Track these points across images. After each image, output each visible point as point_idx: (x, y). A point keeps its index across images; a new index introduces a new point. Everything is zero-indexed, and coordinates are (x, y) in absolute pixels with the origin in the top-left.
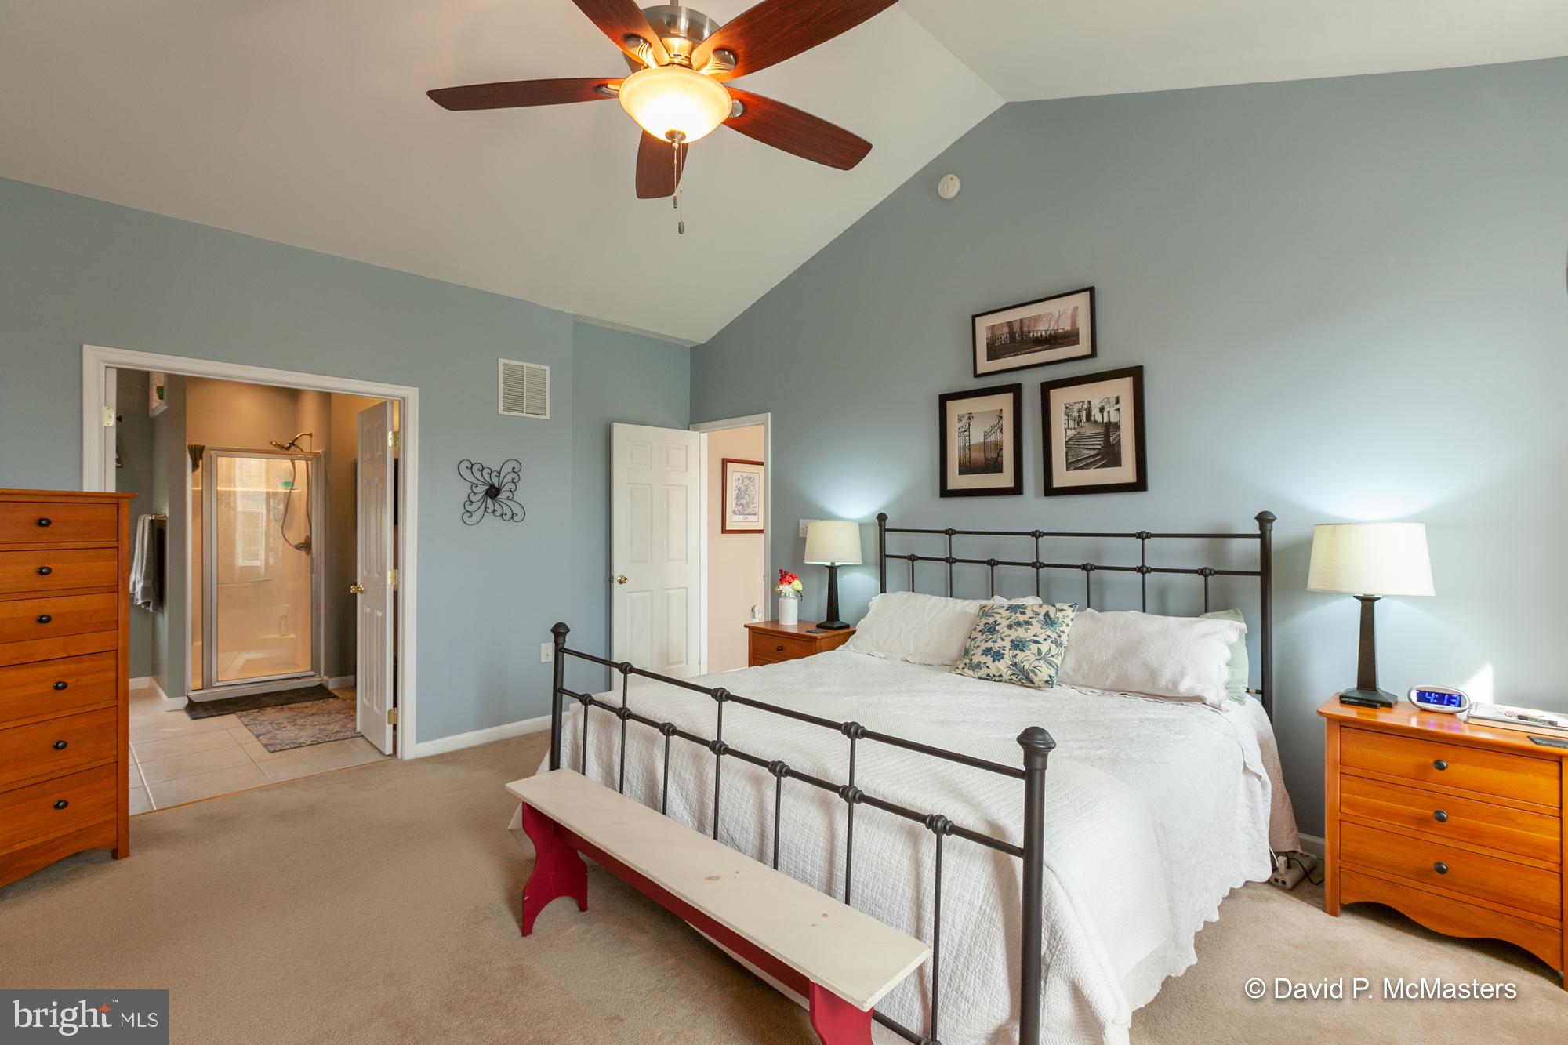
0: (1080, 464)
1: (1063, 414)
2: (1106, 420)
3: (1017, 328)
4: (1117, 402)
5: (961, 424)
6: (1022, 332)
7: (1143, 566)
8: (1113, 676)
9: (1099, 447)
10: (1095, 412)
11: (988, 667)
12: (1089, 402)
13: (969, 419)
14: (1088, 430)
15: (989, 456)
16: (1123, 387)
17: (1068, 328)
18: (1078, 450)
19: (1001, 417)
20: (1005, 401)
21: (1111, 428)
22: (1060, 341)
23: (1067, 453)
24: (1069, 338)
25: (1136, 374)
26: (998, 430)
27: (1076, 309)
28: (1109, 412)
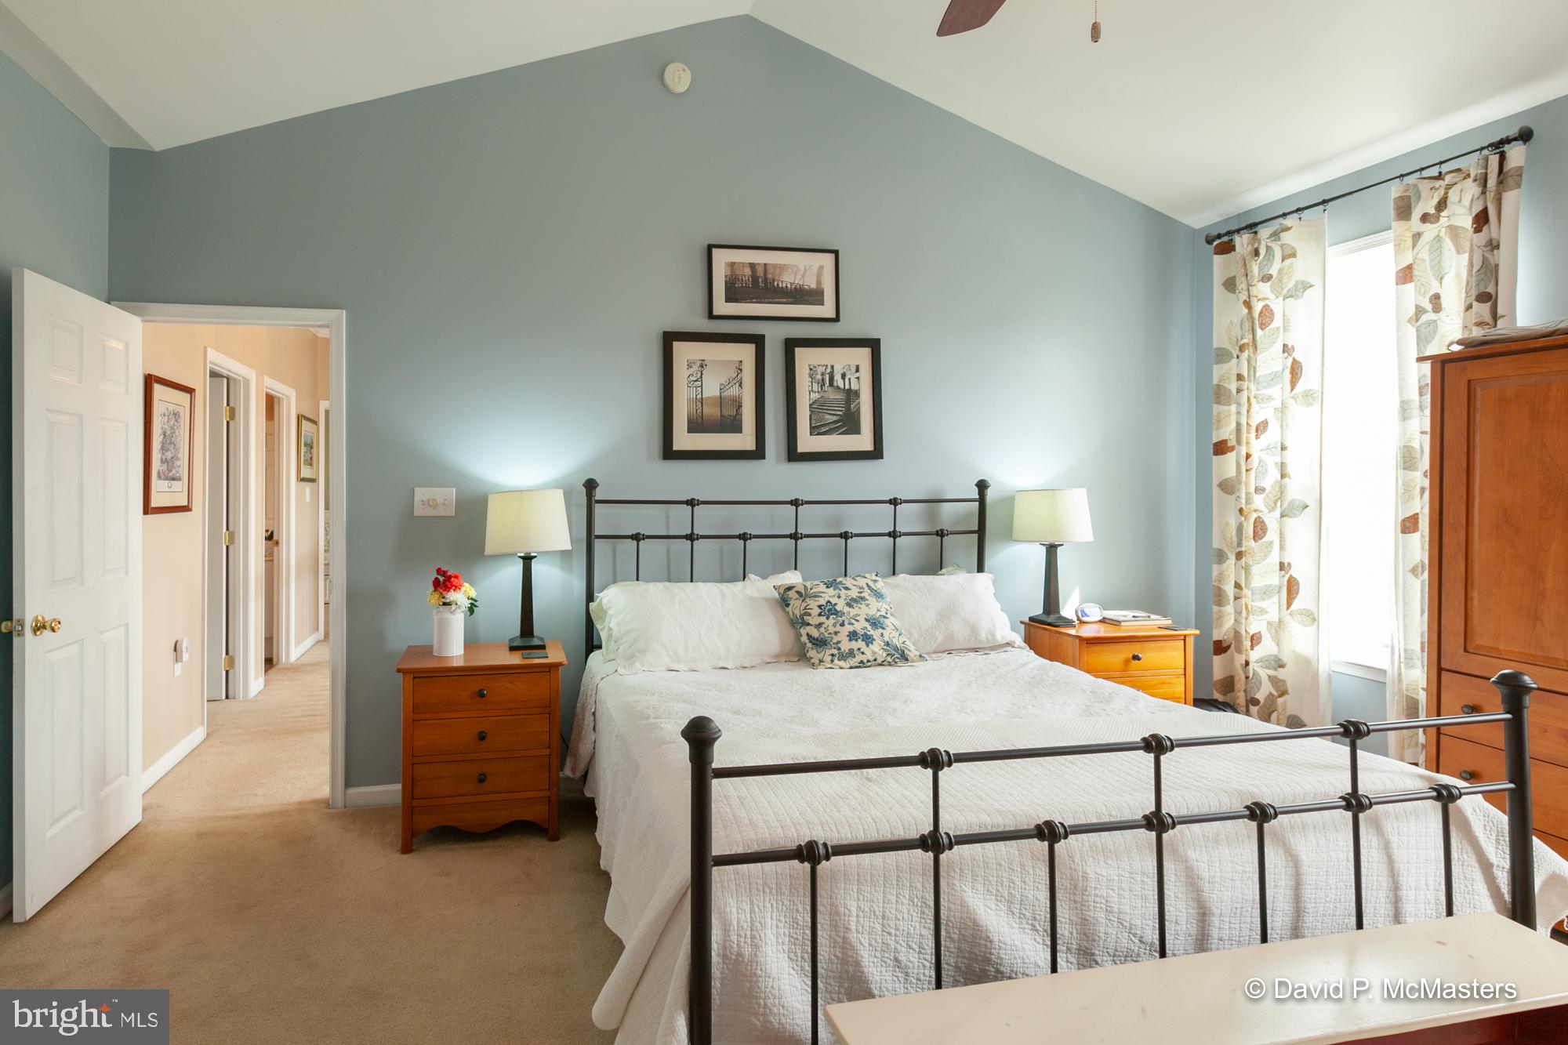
0: (823, 430)
1: (807, 375)
2: (847, 387)
3: (760, 272)
4: (857, 370)
5: (691, 371)
6: (765, 279)
7: (895, 531)
8: (940, 638)
9: (841, 413)
10: (838, 377)
11: (863, 653)
12: (832, 367)
13: (702, 366)
14: (832, 395)
15: (726, 413)
16: (863, 355)
17: (813, 286)
18: (821, 415)
19: (741, 370)
20: (746, 352)
21: (852, 395)
22: (806, 298)
23: (810, 416)
24: (813, 296)
25: (874, 345)
26: (737, 384)
27: (821, 268)
28: (850, 379)
